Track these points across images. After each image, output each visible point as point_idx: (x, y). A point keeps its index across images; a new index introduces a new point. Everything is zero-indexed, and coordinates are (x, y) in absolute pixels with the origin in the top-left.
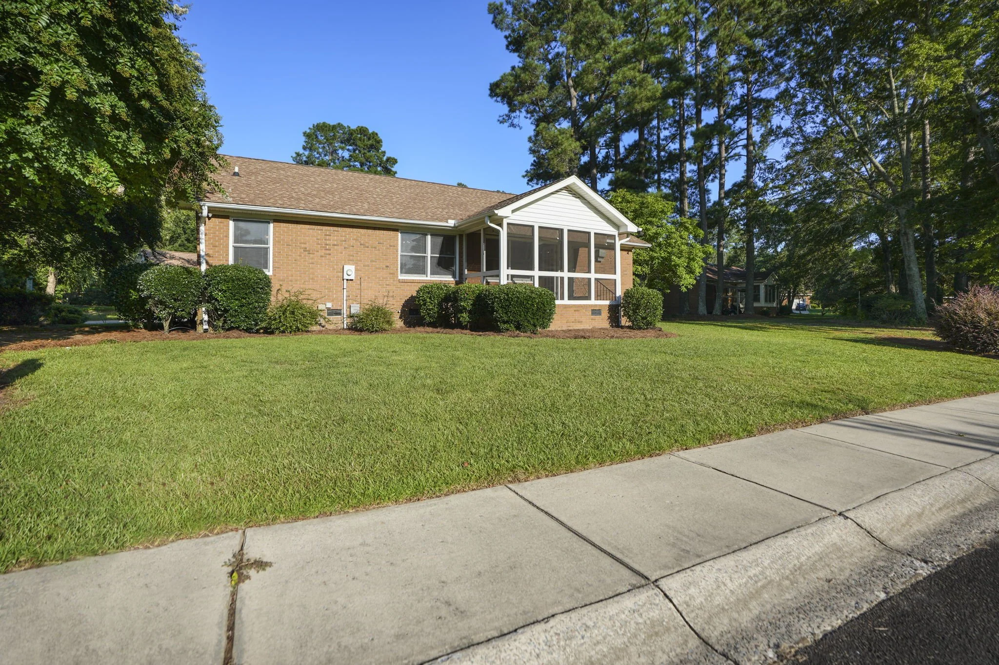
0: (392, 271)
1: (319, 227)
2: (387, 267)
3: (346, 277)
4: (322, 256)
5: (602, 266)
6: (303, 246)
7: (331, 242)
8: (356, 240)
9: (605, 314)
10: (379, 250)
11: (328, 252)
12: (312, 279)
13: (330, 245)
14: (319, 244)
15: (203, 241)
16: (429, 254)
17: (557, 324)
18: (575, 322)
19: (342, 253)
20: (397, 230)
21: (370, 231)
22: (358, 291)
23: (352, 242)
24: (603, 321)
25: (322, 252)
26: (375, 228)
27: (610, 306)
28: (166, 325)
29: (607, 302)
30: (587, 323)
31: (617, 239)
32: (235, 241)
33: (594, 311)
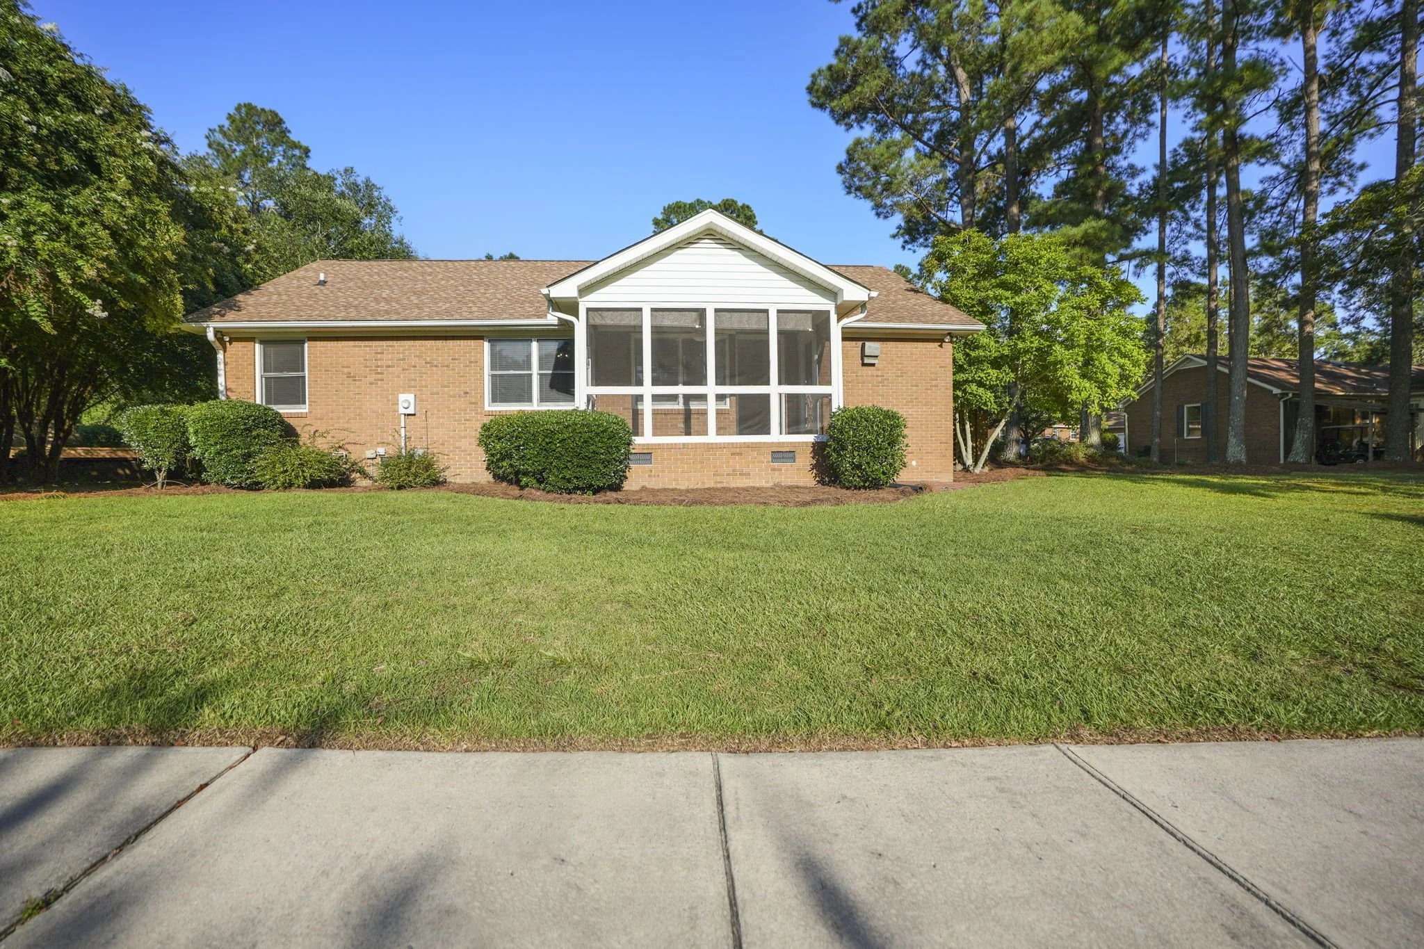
0: (473, 400)
1: (367, 343)
2: (466, 393)
3: (402, 411)
4: (371, 384)
5: (875, 373)
6: (346, 370)
7: (385, 363)
8: (419, 357)
9: (806, 460)
10: (453, 369)
11: (379, 376)
12: (359, 415)
13: (382, 367)
14: (367, 367)
15: (221, 372)
16: (535, 370)
17: (637, 478)
18: (734, 473)
19: (398, 377)
20: (481, 338)
21: (439, 343)
22: (424, 431)
23: (414, 361)
24: (801, 474)
25: (371, 378)
26: (446, 338)
27: (814, 444)
28: (160, 477)
29: (811, 438)
30: (762, 476)
31: (833, 317)
32: (266, 369)
33: (776, 456)
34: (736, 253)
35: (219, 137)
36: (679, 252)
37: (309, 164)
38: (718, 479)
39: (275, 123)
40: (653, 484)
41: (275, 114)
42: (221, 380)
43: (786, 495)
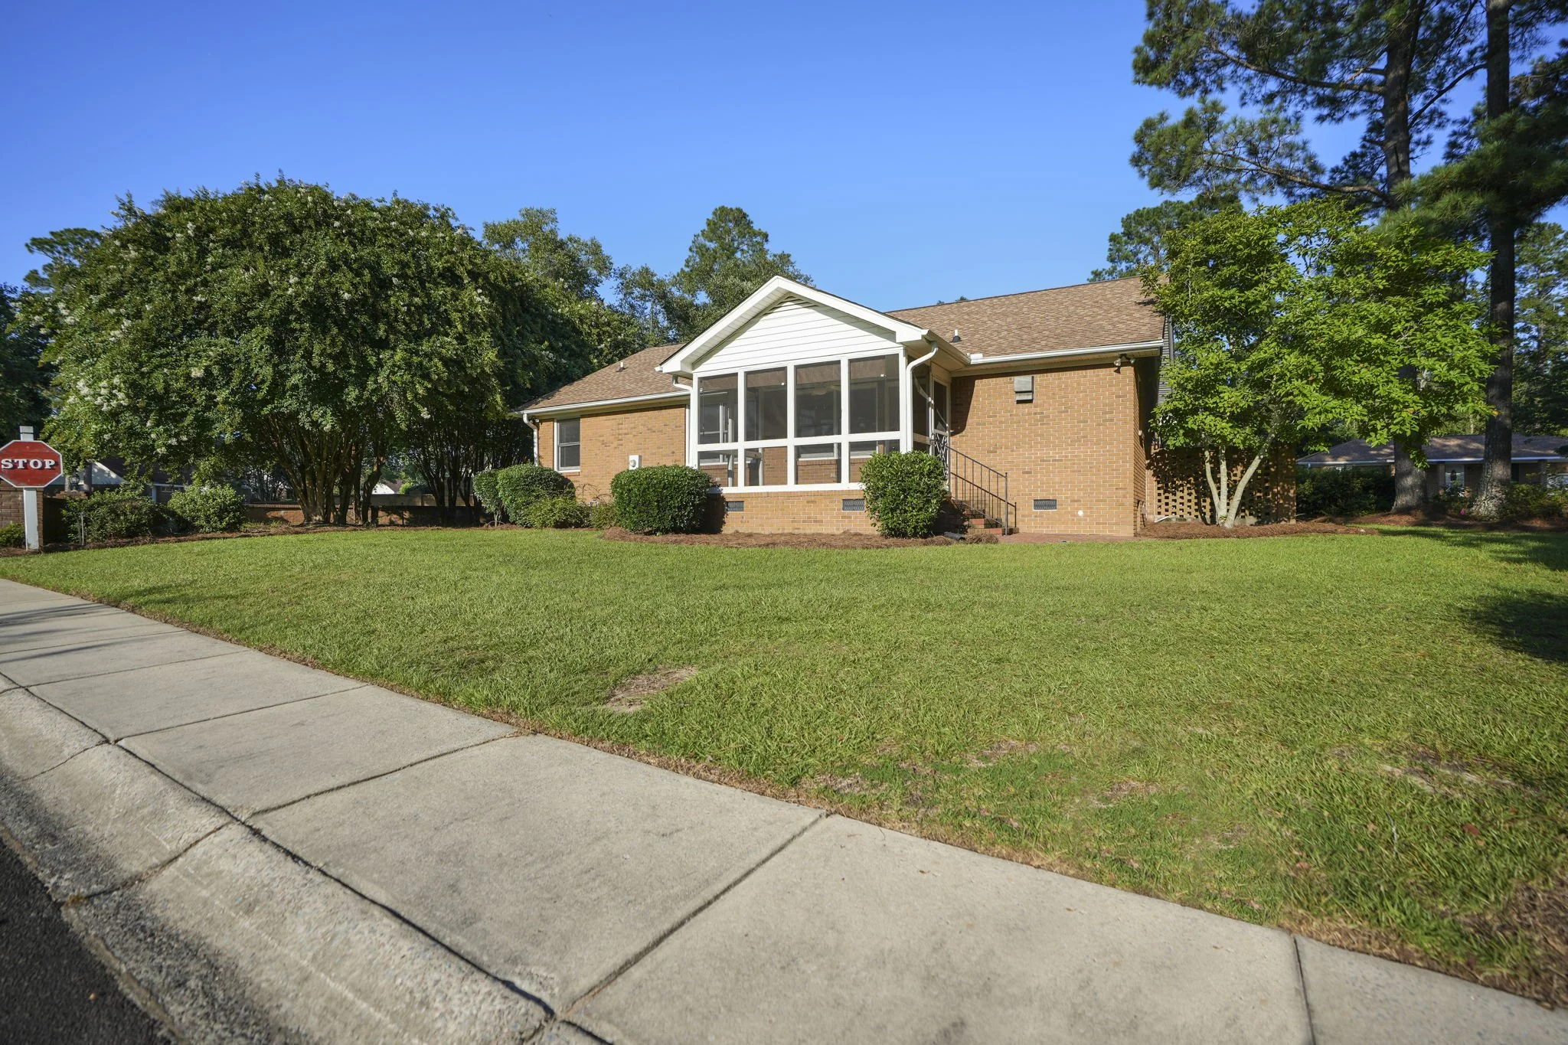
0: (678, 459)
1: (614, 416)
2: (673, 452)
4: (616, 448)
5: (1033, 410)
6: (601, 438)
7: (623, 431)
8: (644, 425)
10: (665, 433)
11: (620, 442)
12: (608, 473)
13: (622, 434)
14: (613, 434)
15: (536, 444)
18: (809, 520)
19: (631, 442)
20: (684, 406)
21: (657, 413)
23: (640, 429)
25: (616, 443)
30: (833, 523)
31: (902, 360)
32: (561, 441)
33: (848, 503)
34: (811, 310)
35: (701, 239)
36: (765, 318)
37: (766, 246)
38: (796, 525)
39: (741, 218)
40: (744, 529)
41: (739, 210)
42: (535, 450)
43: (852, 541)
